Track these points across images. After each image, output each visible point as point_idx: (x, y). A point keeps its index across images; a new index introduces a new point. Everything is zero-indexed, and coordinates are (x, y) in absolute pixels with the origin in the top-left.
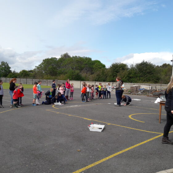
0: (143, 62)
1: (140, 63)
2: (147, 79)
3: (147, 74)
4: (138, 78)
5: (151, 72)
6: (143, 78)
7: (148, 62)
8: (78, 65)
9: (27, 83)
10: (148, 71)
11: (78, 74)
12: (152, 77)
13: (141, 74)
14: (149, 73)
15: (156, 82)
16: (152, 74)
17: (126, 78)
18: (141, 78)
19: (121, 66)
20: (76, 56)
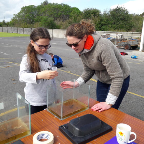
0: (118, 7)
1: (114, 9)
2: (119, 26)
3: (120, 21)
4: (110, 26)
5: (124, 19)
6: (116, 25)
7: (122, 7)
8: (55, 12)
9: (8, 31)
10: (121, 17)
11: (51, 22)
12: (125, 24)
13: (113, 21)
14: (122, 19)
15: (128, 30)
16: (126, 20)
17: (97, 25)
18: (113, 25)
19: (93, 12)
20: (53, 3)
